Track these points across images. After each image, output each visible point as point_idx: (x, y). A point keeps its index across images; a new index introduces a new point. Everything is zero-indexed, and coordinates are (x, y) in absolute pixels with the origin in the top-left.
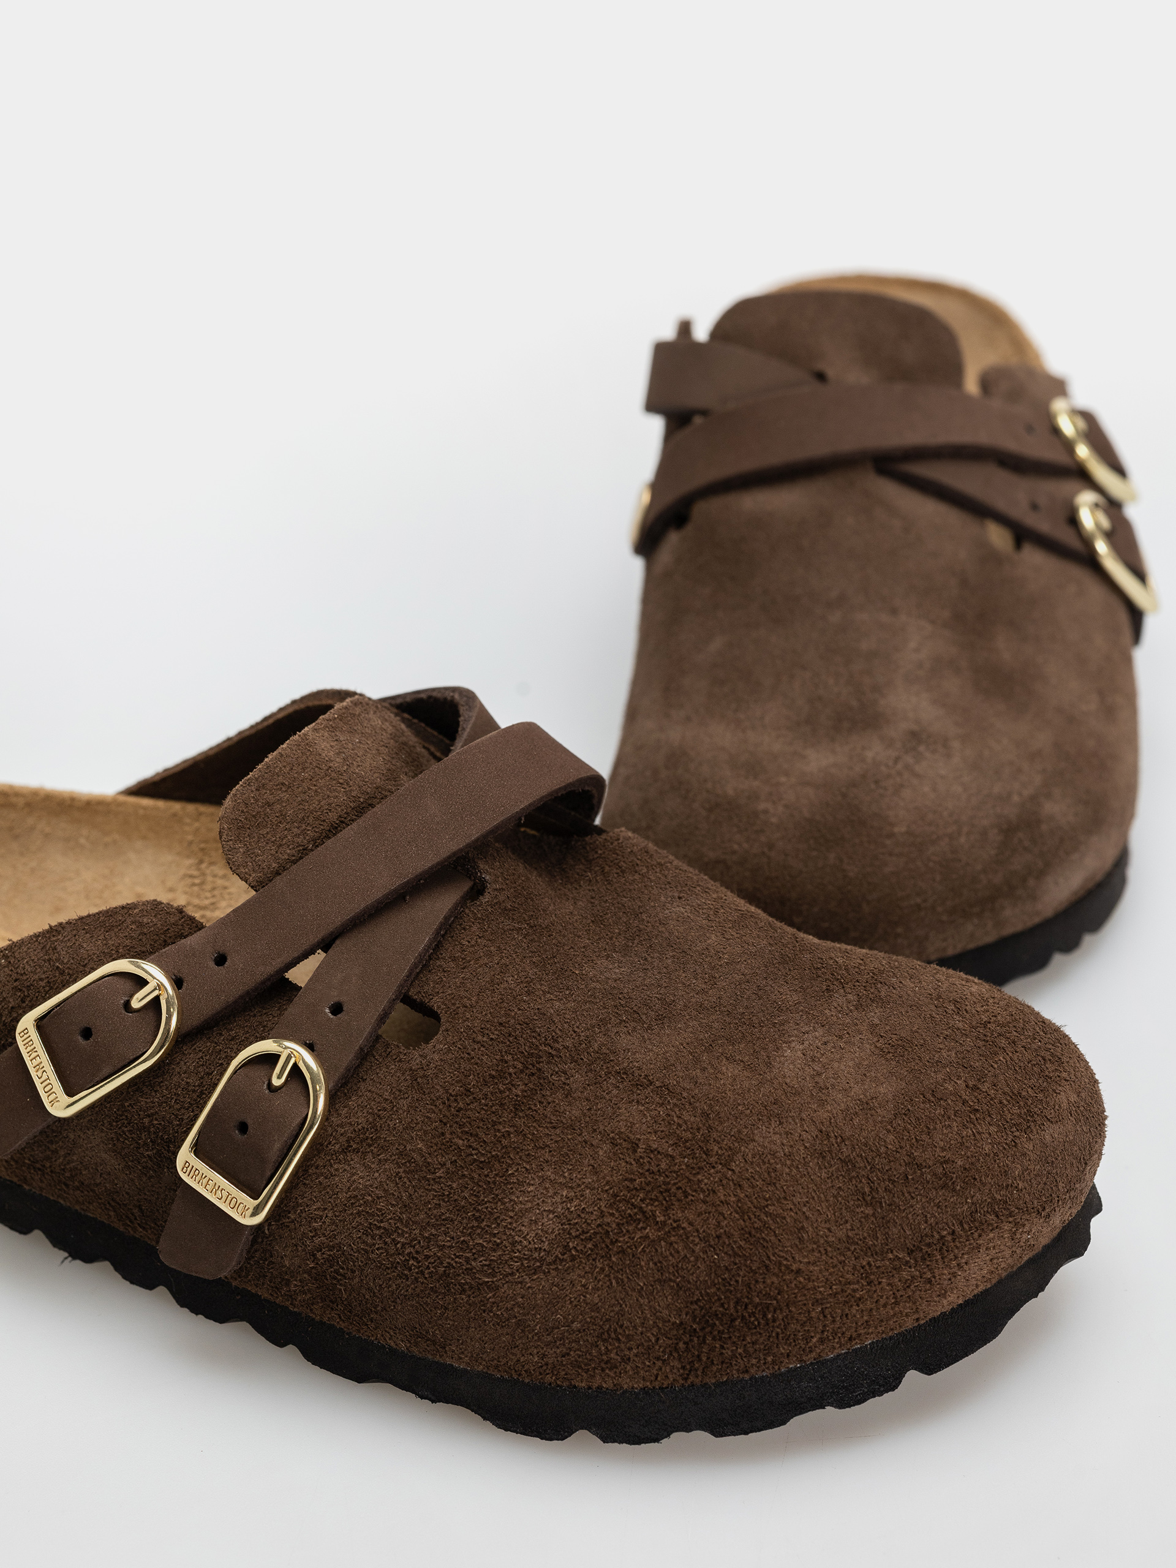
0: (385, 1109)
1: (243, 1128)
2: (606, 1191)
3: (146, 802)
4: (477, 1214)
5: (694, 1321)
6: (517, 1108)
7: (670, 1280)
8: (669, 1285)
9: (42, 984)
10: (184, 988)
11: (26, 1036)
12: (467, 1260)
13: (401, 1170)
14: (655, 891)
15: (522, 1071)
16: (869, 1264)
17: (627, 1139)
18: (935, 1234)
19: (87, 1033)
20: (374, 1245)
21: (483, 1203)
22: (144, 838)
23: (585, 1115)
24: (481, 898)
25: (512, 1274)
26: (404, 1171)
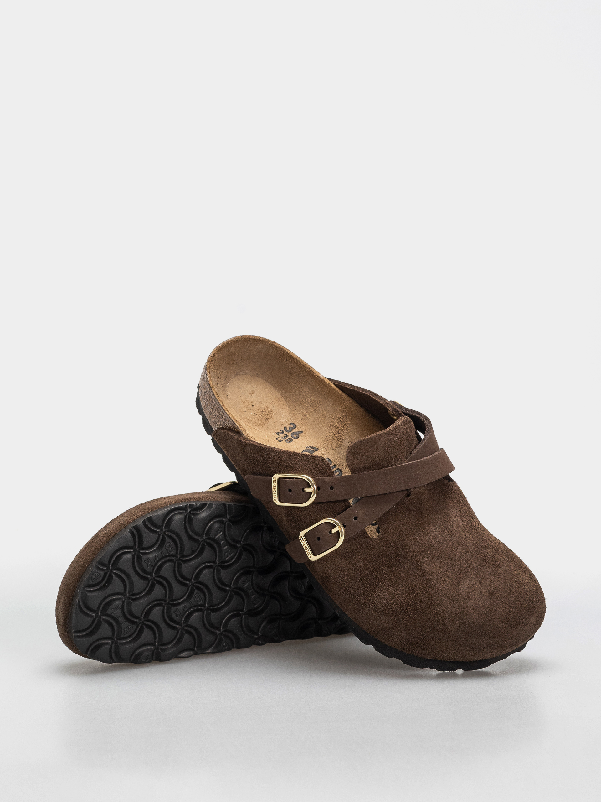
0: (357, 550)
1: (319, 539)
2: (402, 601)
3: (337, 389)
4: (368, 589)
5: (409, 642)
6: (389, 567)
7: (407, 631)
8: (406, 632)
9: (285, 466)
10: (320, 491)
11: (275, 480)
12: (360, 598)
13: (354, 568)
14: (455, 510)
15: (395, 558)
16: (459, 648)
17: (413, 590)
18: (479, 647)
19: (290, 491)
20: (339, 581)
21: (370, 587)
22: (333, 399)
23: (405, 577)
24: (408, 497)
25: (369, 608)
26: (354, 569)
